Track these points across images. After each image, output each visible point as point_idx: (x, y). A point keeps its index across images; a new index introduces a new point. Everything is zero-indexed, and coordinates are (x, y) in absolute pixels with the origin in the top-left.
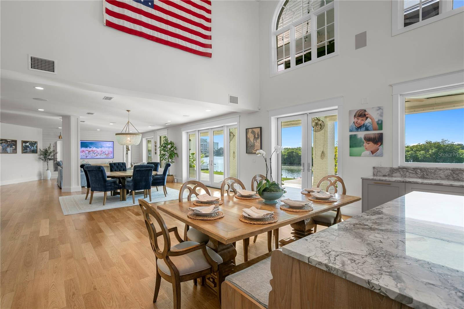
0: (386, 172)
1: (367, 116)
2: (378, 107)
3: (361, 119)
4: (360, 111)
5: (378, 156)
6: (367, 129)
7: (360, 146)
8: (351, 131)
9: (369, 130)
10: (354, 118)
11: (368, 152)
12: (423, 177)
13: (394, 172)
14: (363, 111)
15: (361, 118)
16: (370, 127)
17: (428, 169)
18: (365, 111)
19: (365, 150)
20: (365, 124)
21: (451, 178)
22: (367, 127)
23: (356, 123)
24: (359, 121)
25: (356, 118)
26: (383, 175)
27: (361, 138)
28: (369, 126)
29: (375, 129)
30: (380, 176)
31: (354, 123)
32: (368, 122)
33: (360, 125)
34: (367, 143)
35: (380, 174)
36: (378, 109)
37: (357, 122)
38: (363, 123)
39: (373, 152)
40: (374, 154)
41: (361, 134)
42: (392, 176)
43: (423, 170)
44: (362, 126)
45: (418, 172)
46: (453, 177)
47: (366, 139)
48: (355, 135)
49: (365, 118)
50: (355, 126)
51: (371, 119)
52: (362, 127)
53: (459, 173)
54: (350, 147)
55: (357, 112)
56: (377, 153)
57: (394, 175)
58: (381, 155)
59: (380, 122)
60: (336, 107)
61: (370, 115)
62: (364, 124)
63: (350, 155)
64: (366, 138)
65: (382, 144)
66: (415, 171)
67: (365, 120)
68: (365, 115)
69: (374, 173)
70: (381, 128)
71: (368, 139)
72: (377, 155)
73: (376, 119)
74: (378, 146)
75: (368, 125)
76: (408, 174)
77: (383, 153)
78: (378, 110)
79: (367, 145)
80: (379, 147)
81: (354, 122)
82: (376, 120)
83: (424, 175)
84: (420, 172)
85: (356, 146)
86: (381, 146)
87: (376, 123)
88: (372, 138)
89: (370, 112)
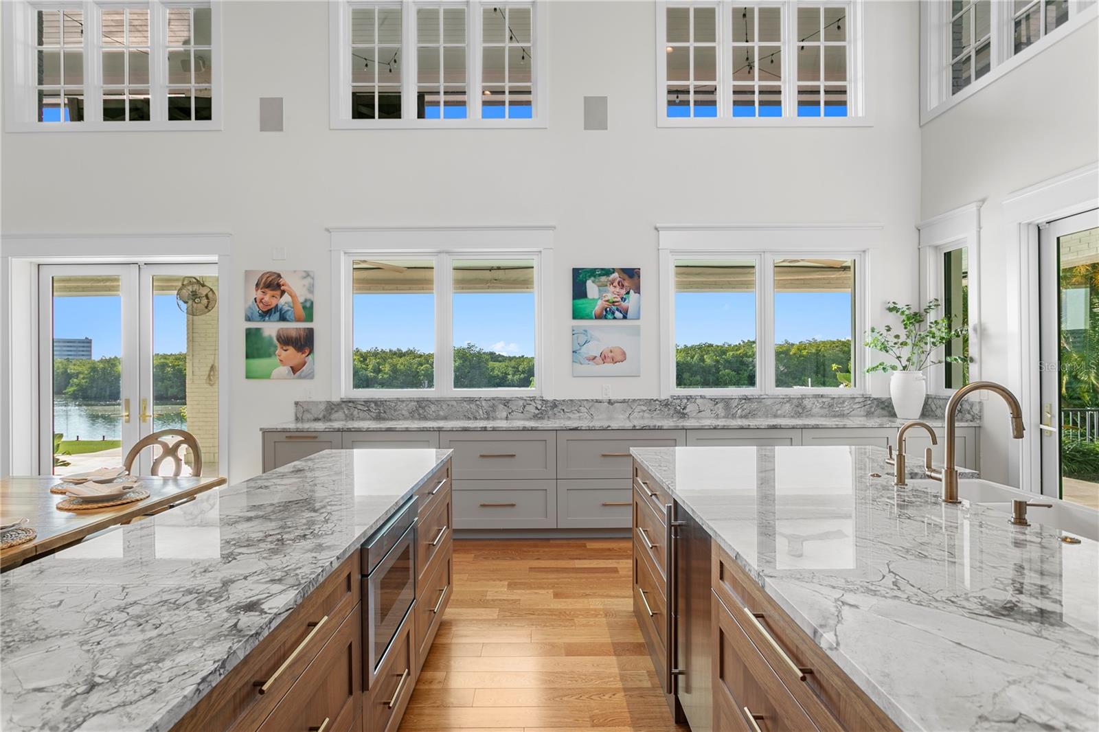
0: (319, 411)
1: (282, 288)
2: (305, 271)
3: (270, 293)
4: (268, 275)
5: (305, 377)
6: (283, 318)
7: (269, 356)
8: (248, 319)
9: (288, 321)
10: (257, 290)
11: (285, 370)
12: (379, 418)
13: (333, 411)
14: (276, 276)
15: (271, 290)
16: (289, 313)
17: (386, 401)
18: (279, 276)
19: (278, 364)
20: (280, 306)
21: (416, 415)
22: (283, 312)
23: (261, 301)
24: (267, 298)
25: (259, 291)
26: (313, 418)
27: (270, 337)
28: (288, 311)
29: (299, 320)
30: (308, 421)
31: (256, 302)
32: (286, 303)
33: (269, 308)
34: (282, 348)
35: (308, 416)
36: (304, 274)
37: (262, 299)
38: (274, 302)
39: (294, 370)
40: (298, 373)
41: (271, 329)
42: (330, 420)
43: (379, 403)
44: (273, 310)
45: (372, 408)
46: (419, 414)
47: (280, 340)
48: (258, 330)
49: (278, 293)
50: (258, 309)
51: (291, 296)
52: (273, 312)
53: (426, 406)
54: (248, 357)
55: (262, 277)
56: (303, 371)
57: (334, 416)
58: (310, 376)
59: (308, 305)
60: (215, 258)
61: (289, 286)
62: (277, 305)
63: (247, 377)
64: (280, 337)
65: (311, 351)
66: (368, 407)
67: (279, 297)
68: (279, 286)
69: (296, 415)
70: (309, 317)
71: (286, 340)
72: (303, 374)
73: (302, 295)
74: (304, 355)
75: (286, 308)
76: (356, 412)
77: (313, 372)
78: (305, 278)
79: (284, 353)
80: (306, 359)
81: (255, 299)
82: (301, 300)
83: (380, 413)
84: (374, 408)
85: (259, 356)
86: (310, 356)
87: (300, 307)
88: (292, 338)
89: (289, 281)
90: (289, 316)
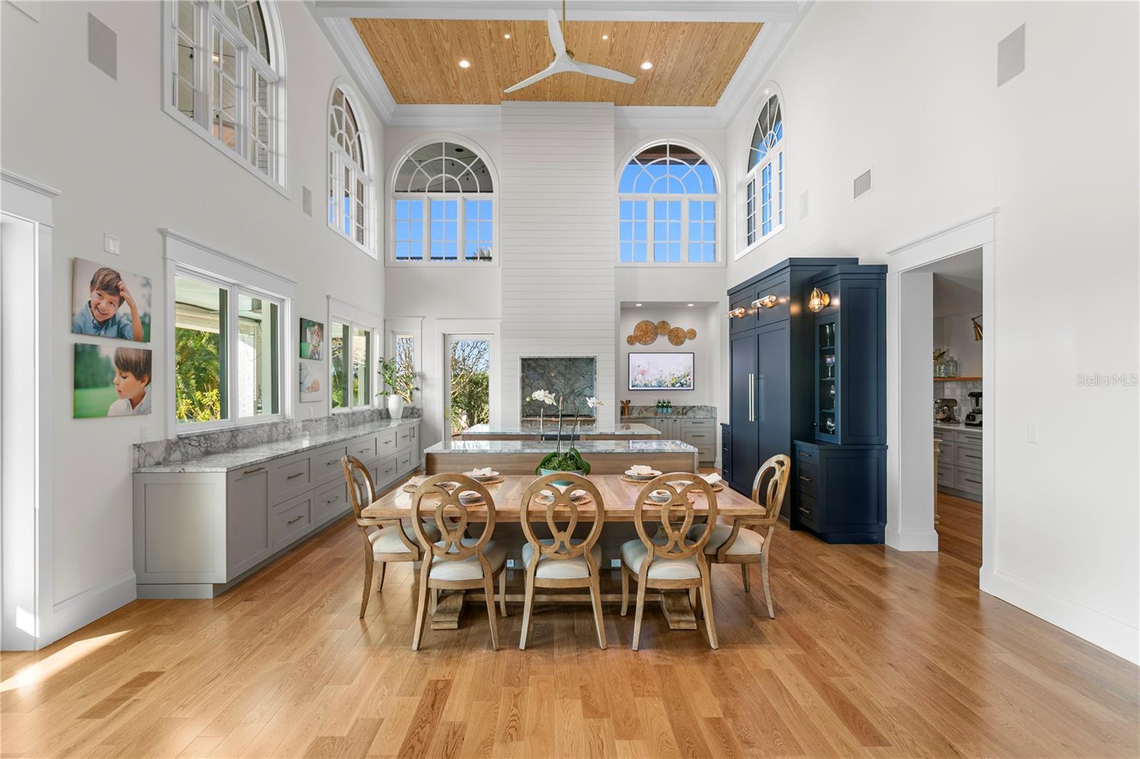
0: (159, 454)
1: (122, 293)
2: (145, 278)
3: (107, 297)
4: (105, 272)
5: (144, 413)
6: (121, 335)
7: (107, 385)
8: (78, 330)
9: (126, 339)
10: (92, 291)
11: (122, 404)
13: (172, 451)
14: (115, 275)
15: (110, 294)
16: (128, 328)
18: (118, 277)
19: (116, 395)
20: (118, 318)
22: (121, 326)
23: (97, 307)
24: (104, 304)
25: (95, 292)
26: (154, 463)
28: (126, 325)
29: (137, 339)
30: (150, 466)
31: (90, 307)
32: (125, 314)
33: (107, 318)
34: (122, 374)
35: (150, 461)
36: (144, 282)
37: (99, 304)
38: (111, 311)
39: (134, 403)
40: (135, 408)
41: (108, 347)
42: (170, 462)
44: (110, 321)
47: (119, 363)
48: (94, 347)
49: (117, 299)
50: (92, 318)
51: (130, 306)
52: (110, 325)
54: (77, 385)
55: (98, 273)
56: (142, 403)
58: (149, 410)
61: (128, 292)
62: (115, 315)
63: (76, 417)
64: (119, 359)
65: (149, 380)
67: (117, 305)
68: (116, 290)
69: (138, 461)
71: (124, 364)
72: (141, 409)
74: (145, 384)
75: (125, 321)
77: (151, 406)
78: (144, 286)
79: (122, 381)
80: (145, 390)
81: (90, 302)
82: (140, 313)
83: (207, 447)
84: (204, 442)
85: (95, 385)
86: (149, 386)
87: (139, 321)
88: (131, 361)
89: (130, 285)
90: (128, 333)
